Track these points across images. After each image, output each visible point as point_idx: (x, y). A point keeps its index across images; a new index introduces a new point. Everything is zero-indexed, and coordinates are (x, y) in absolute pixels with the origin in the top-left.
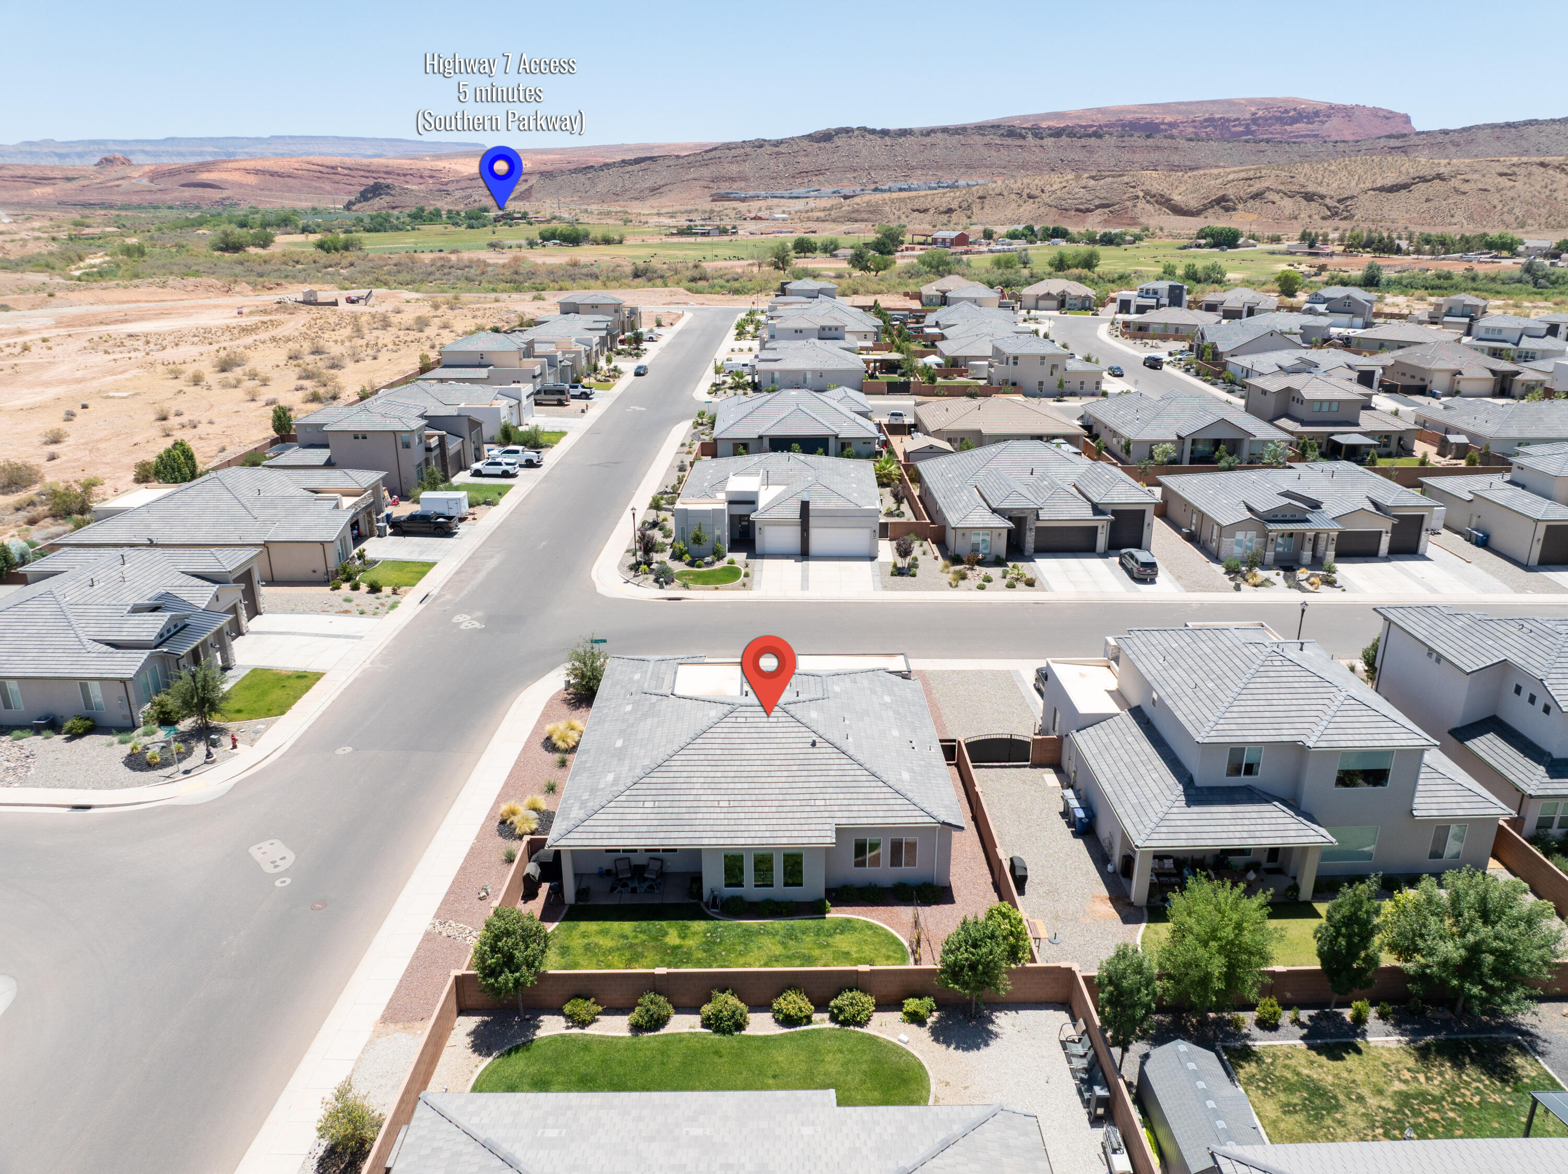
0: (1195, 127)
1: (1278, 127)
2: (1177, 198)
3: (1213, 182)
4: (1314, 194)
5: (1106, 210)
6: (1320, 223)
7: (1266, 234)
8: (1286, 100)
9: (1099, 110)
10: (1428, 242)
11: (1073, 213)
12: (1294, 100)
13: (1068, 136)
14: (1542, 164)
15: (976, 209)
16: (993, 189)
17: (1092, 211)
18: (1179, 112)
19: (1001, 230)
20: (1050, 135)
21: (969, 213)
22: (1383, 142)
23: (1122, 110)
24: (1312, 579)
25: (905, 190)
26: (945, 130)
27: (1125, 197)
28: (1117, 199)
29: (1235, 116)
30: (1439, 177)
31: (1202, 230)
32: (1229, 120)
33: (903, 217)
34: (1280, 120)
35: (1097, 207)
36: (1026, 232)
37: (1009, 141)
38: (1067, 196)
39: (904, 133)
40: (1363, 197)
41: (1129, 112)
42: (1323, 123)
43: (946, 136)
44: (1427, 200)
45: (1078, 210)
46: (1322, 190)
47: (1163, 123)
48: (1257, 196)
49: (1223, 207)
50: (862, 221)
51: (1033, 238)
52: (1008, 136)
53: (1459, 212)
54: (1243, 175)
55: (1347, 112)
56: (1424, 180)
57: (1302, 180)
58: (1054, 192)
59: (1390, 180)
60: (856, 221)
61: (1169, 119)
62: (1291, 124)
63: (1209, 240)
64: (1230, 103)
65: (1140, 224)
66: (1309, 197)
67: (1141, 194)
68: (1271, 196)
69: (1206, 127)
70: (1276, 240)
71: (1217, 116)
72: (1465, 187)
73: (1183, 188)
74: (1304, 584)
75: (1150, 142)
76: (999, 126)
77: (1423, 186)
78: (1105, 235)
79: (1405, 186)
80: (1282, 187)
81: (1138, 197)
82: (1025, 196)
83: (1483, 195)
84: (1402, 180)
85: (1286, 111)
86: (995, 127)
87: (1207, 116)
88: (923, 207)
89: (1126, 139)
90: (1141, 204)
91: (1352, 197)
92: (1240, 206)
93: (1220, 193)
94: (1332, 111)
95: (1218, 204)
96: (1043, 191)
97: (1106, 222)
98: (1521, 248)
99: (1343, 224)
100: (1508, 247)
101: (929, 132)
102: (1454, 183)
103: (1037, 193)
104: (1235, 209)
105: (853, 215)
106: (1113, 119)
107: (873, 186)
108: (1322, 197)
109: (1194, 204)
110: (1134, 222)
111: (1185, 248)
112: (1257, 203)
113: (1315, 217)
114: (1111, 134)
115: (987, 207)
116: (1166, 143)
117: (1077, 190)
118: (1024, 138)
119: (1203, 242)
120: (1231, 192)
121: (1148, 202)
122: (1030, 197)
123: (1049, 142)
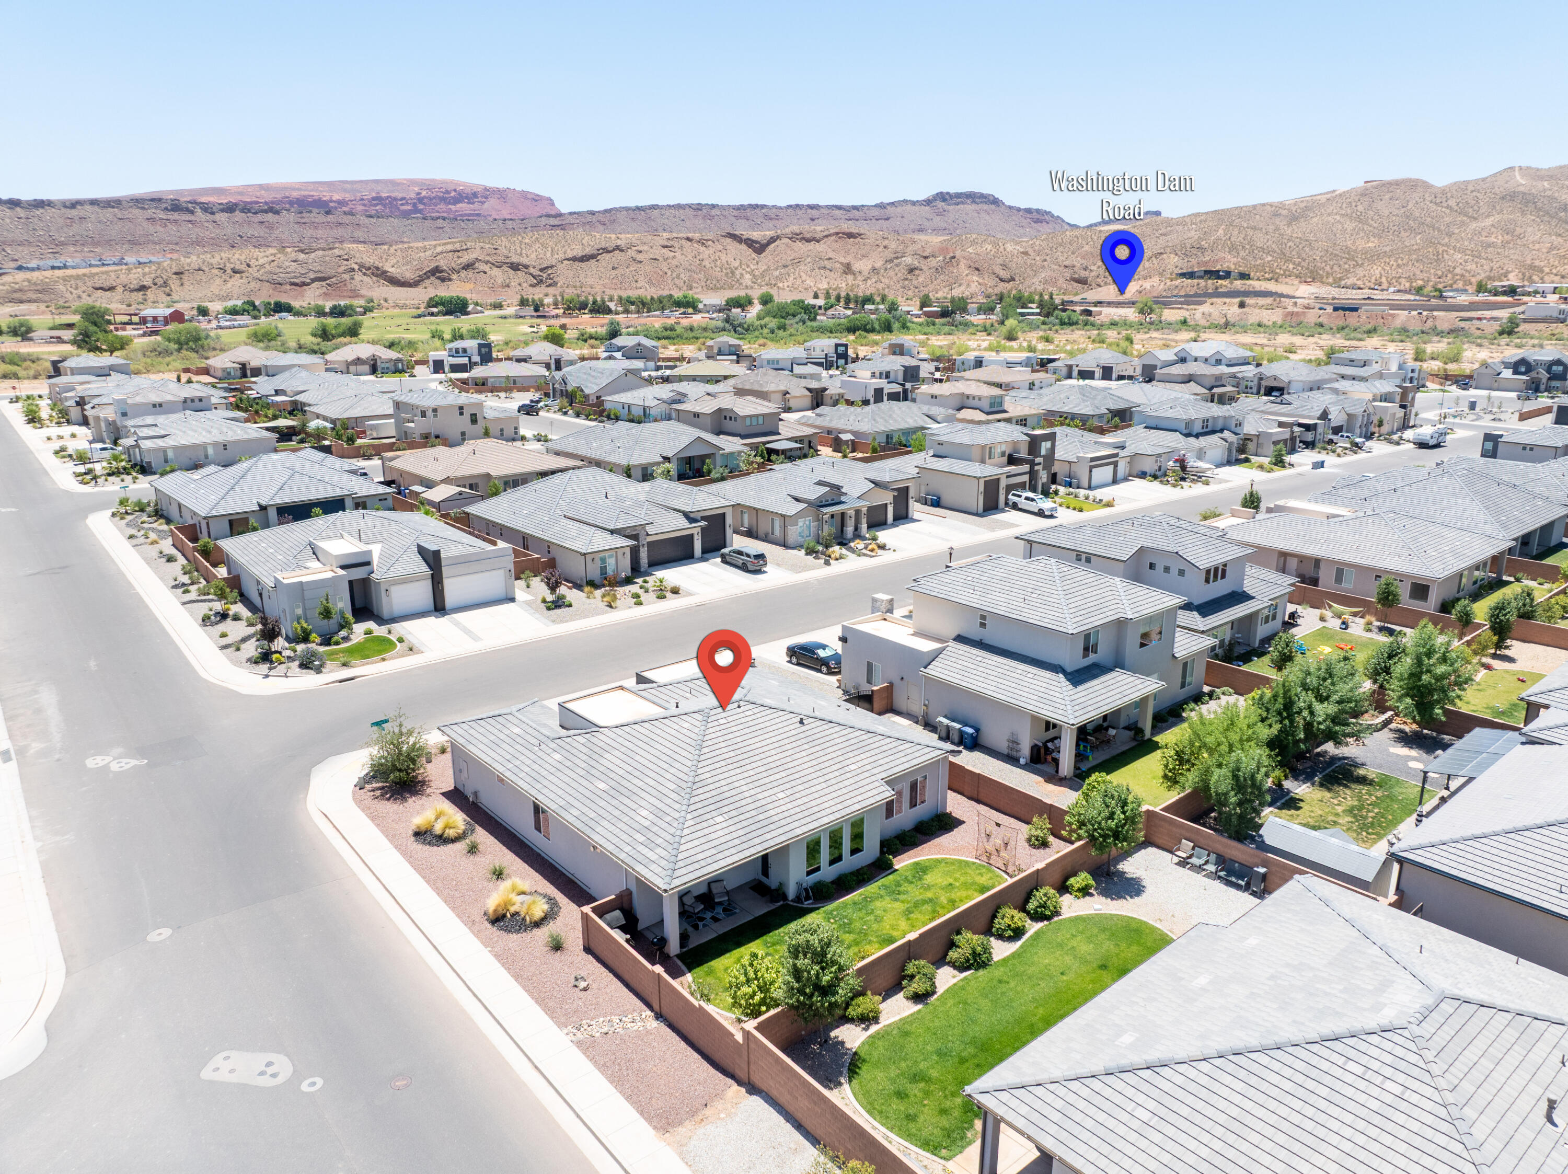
0: (364, 205)
1: (442, 206)
2: (392, 271)
3: (422, 254)
4: (518, 264)
5: (324, 283)
6: (531, 290)
7: (489, 301)
8: (444, 182)
9: (261, 187)
10: (633, 303)
11: (288, 287)
12: (452, 182)
13: (242, 211)
14: (688, 239)
15: (174, 284)
16: (189, 265)
17: (308, 284)
18: (345, 191)
19: (215, 307)
20: (222, 211)
21: (167, 290)
22: (544, 221)
23: (284, 188)
24: (870, 547)
25: (59, 268)
26: (93, 202)
27: (341, 269)
28: (333, 272)
29: (400, 195)
30: (617, 248)
31: (431, 299)
32: (395, 199)
33: (84, 296)
34: (443, 199)
35: (313, 280)
36: (246, 307)
37: (176, 216)
38: (278, 270)
39: (40, 204)
40: (560, 266)
41: (294, 189)
42: (483, 203)
43: (96, 208)
44: (614, 268)
45: (293, 284)
46: (525, 261)
47: (332, 201)
48: (468, 266)
49: (439, 278)
50: (29, 301)
51: (256, 312)
52: (172, 210)
53: (641, 278)
54: (449, 247)
55: (502, 194)
56: (607, 251)
57: (505, 252)
58: (262, 266)
59: (578, 251)
60: (21, 302)
61: (336, 197)
62: (454, 204)
63: (441, 308)
64: (393, 182)
65: (362, 296)
66: (515, 267)
67: (356, 267)
68: (482, 267)
69: (376, 205)
70: (498, 306)
71: (384, 195)
72: (640, 257)
73: (393, 261)
74: (864, 551)
75: (330, 218)
76: (160, 200)
77: (607, 256)
78: (335, 307)
79: (593, 257)
80: (488, 258)
81: (353, 270)
82: (229, 271)
83: (655, 264)
84: (588, 251)
85: (448, 192)
86: (156, 200)
87: (374, 195)
88: (106, 285)
89: (304, 215)
90: (358, 277)
91: (552, 267)
92: (454, 277)
93: (433, 265)
94: (488, 193)
95: (433, 275)
96: (249, 266)
97: (326, 295)
98: (701, 306)
99: (551, 290)
100: (689, 305)
101: (74, 204)
102: (631, 253)
103: (243, 267)
104: (450, 280)
105: (18, 295)
106: (279, 196)
107: (13, 265)
108: (526, 267)
109: (409, 275)
110: (355, 294)
111: (419, 316)
112: (470, 273)
113: (525, 285)
114: (288, 210)
115: (187, 284)
116: (347, 219)
117: (287, 264)
118: (192, 212)
119: (435, 310)
120: (443, 264)
121: (365, 274)
122: (235, 271)
123: (222, 217)
